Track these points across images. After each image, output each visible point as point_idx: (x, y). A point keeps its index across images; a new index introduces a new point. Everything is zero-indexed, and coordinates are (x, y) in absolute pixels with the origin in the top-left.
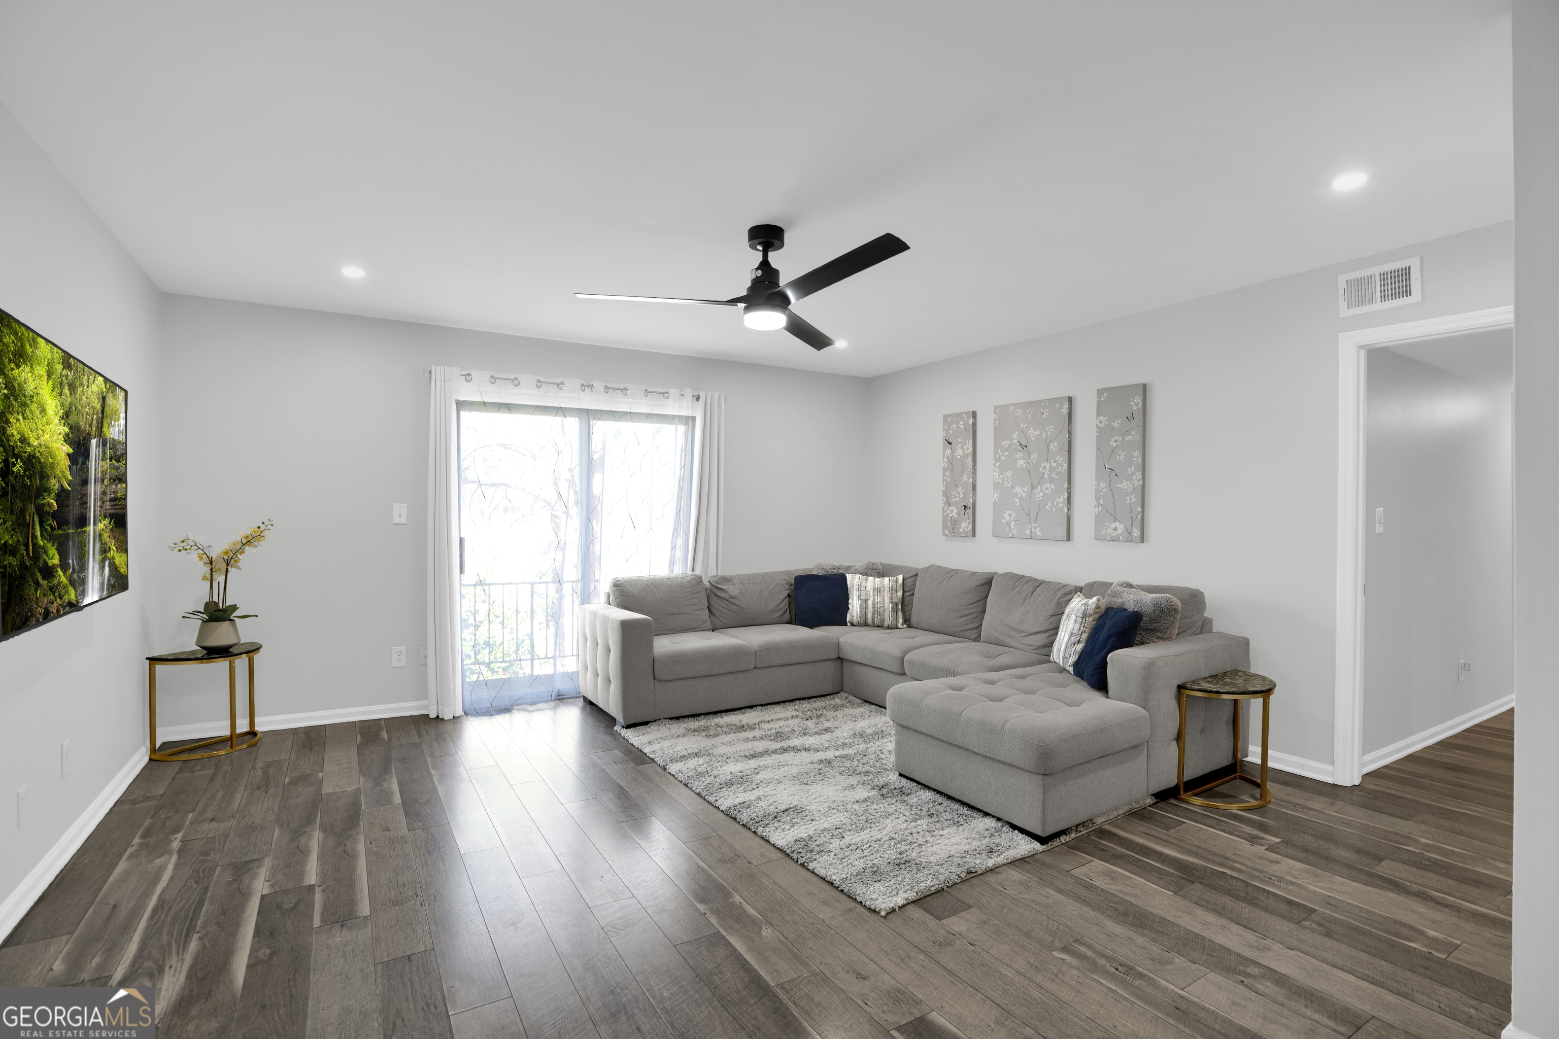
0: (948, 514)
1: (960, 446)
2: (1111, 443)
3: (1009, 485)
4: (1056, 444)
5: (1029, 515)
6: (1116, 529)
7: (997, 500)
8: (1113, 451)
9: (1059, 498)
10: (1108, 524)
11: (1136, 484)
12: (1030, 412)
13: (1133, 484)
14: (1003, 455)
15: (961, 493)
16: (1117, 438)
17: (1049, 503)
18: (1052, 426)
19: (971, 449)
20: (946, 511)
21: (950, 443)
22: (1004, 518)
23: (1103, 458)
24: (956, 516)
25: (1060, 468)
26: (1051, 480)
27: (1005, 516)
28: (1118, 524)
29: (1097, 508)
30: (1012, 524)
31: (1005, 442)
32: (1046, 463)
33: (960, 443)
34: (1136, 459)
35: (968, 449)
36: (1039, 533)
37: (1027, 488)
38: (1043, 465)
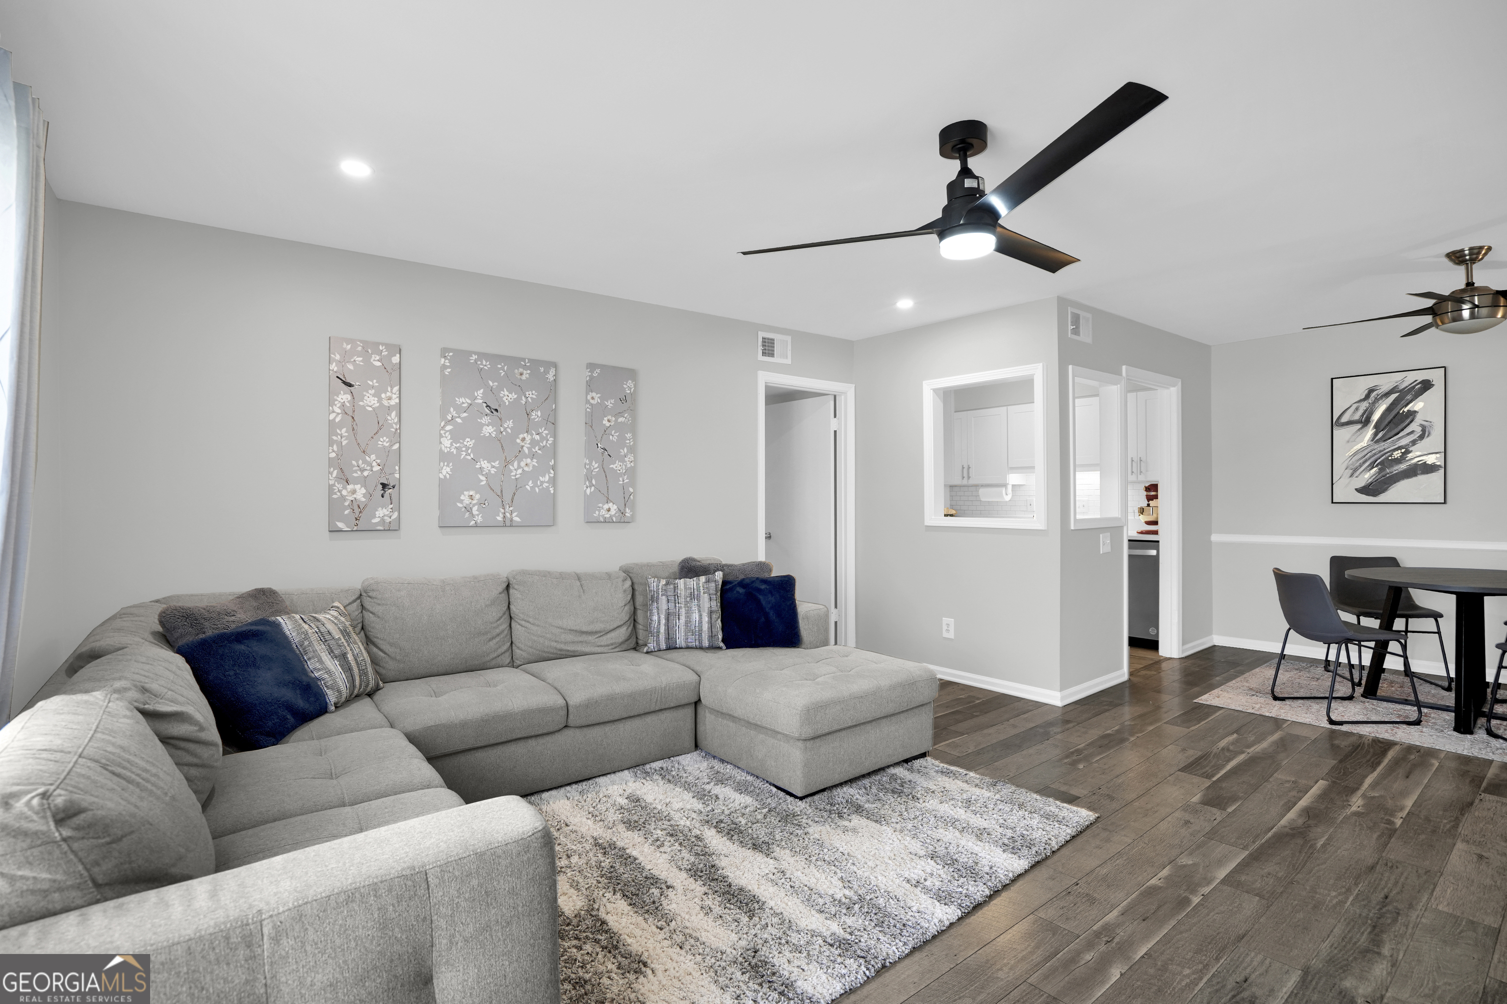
0: (343, 498)
1: (372, 392)
2: (604, 422)
3: (469, 458)
4: (539, 413)
5: (501, 496)
6: (609, 510)
7: (448, 476)
8: (606, 430)
9: (544, 476)
10: (600, 505)
11: (629, 466)
12: (503, 369)
13: (626, 466)
14: (459, 417)
15: (374, 464)
16: (609, 417)
17: (531, 482)
18: (534, 392)
19: (397, 401)
20: (339, 491)
21: (350, 385)
22: (461, 501)
23: (596, 437)
24: (364, 500)
25: (545, 442)
26: (533, 456)
27: (462, 497)
28: (610, 505)
29: (589, 489)
30: (475, 509)
31: (462, 400)
32: (525, 435)
33: (373, 387)
34: (628, 441)
35: (390, 398)
36: (517, 519)
37: (498, 462)
38: (521, 436)
